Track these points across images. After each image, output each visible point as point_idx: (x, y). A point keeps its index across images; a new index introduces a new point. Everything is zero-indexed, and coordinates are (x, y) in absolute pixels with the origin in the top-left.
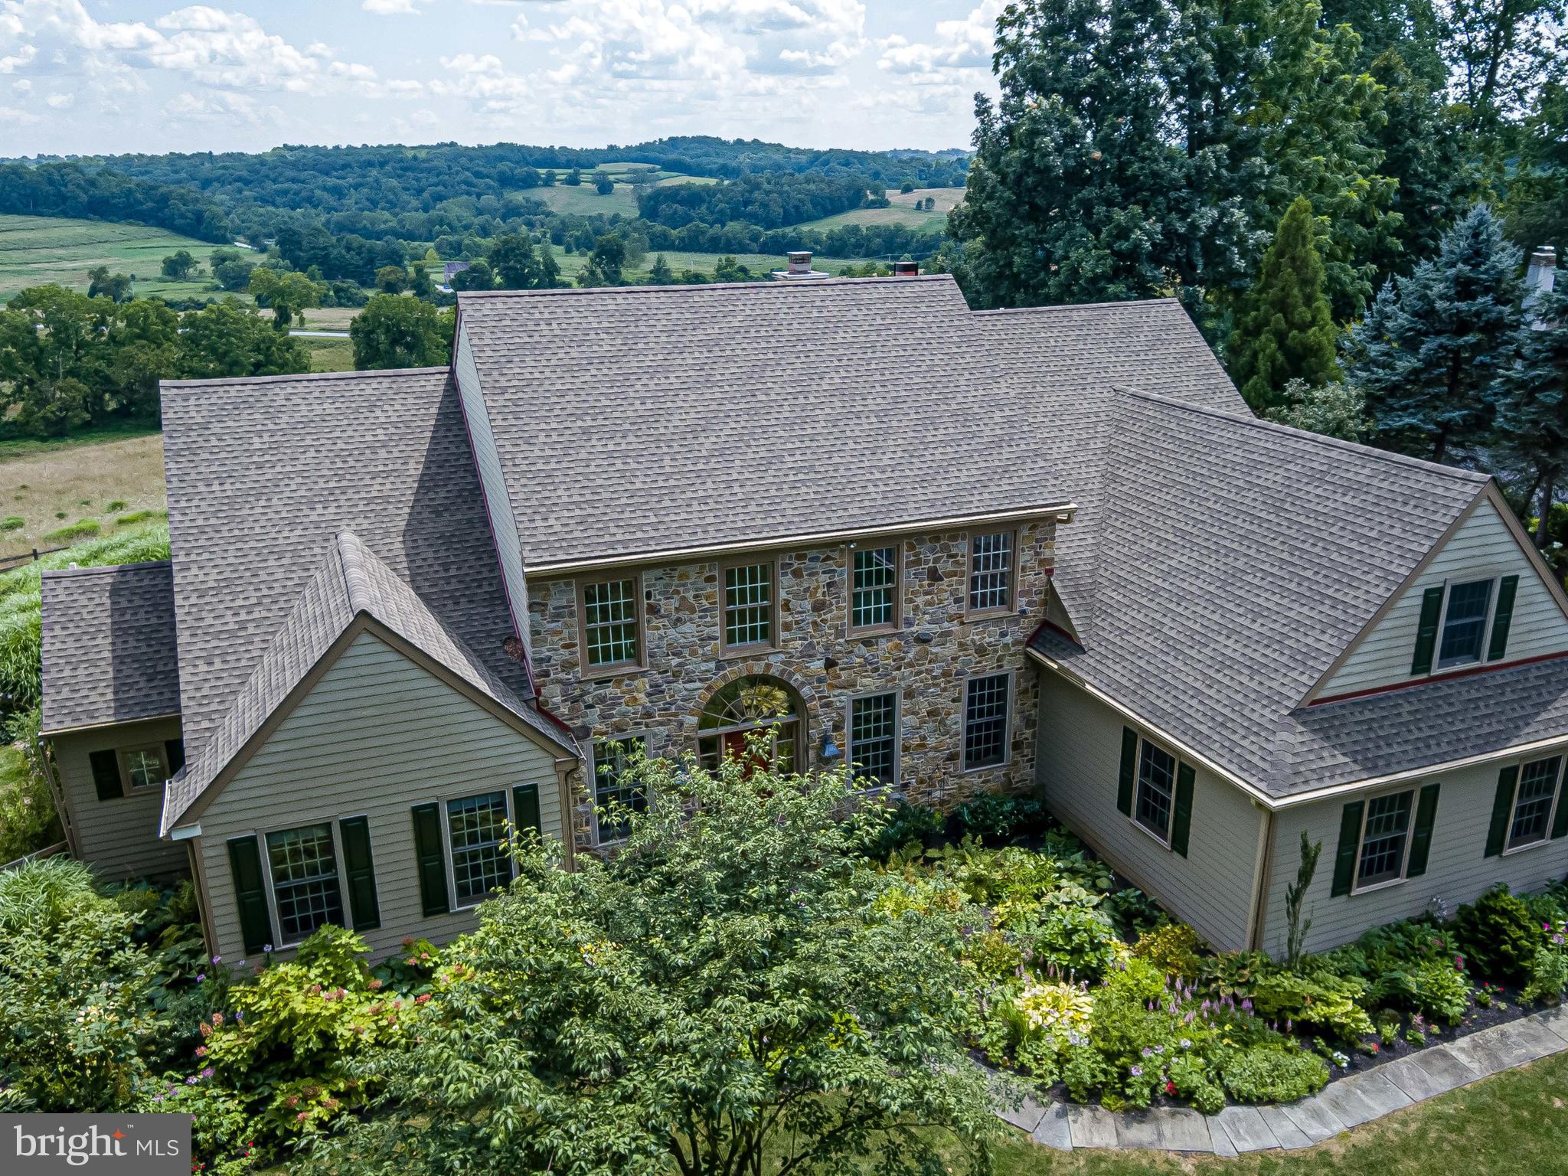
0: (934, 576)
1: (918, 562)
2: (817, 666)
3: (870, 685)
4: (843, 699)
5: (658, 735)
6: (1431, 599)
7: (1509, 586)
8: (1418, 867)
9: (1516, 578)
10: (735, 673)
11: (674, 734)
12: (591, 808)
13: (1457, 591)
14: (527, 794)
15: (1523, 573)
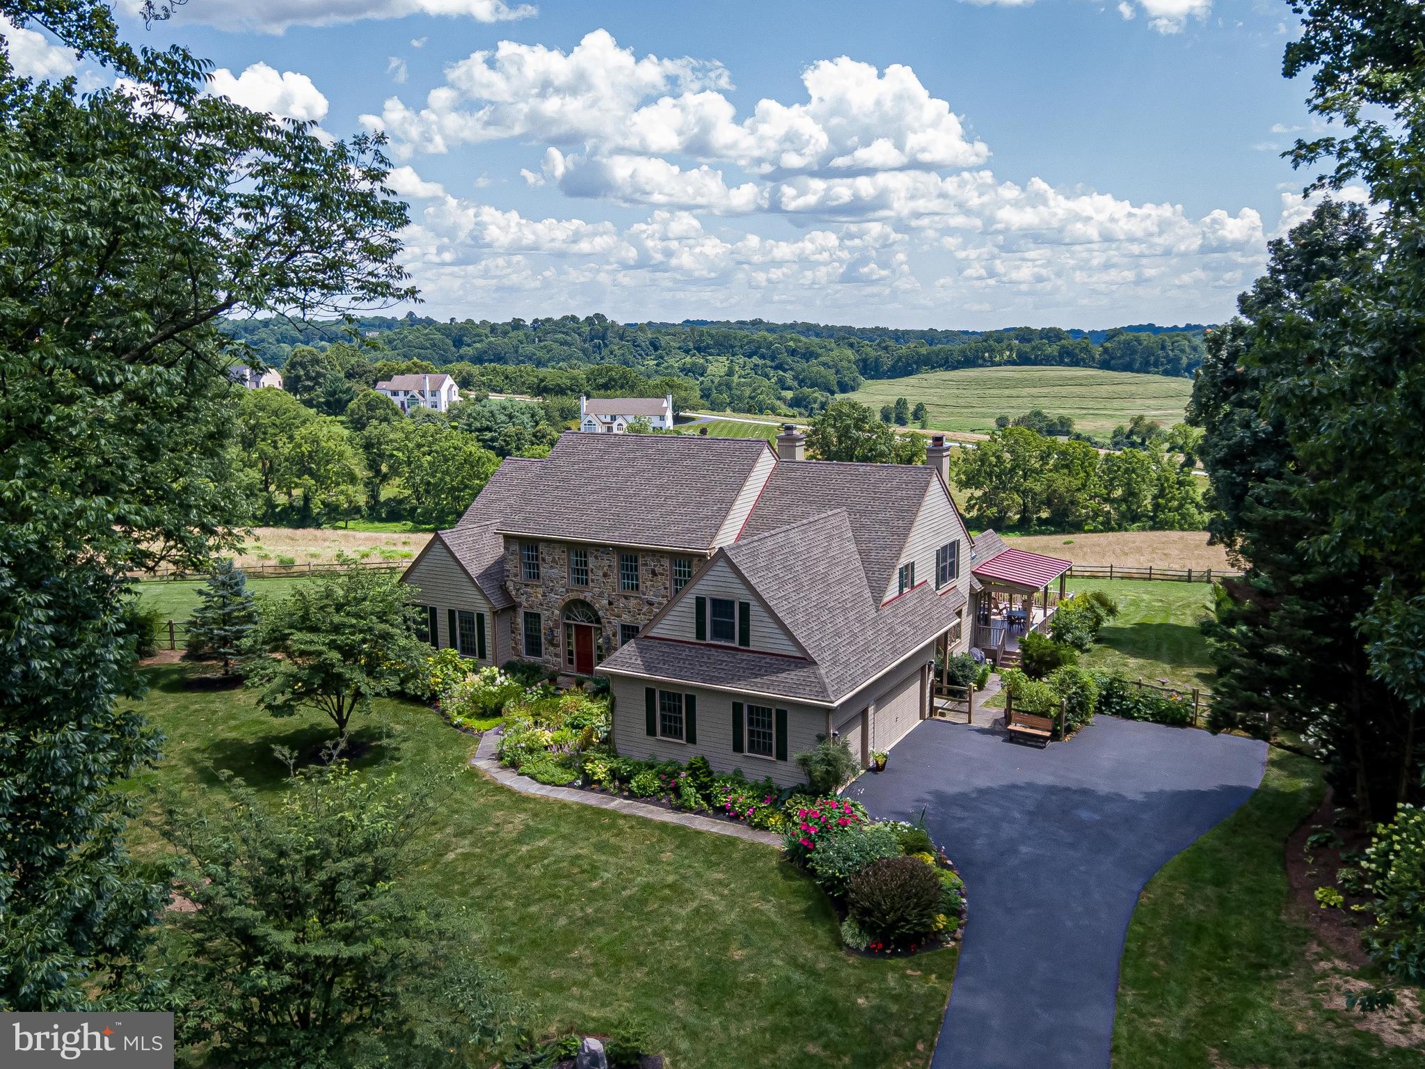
0: (654, 573)
1: (646, 565)
2: (605, 602)
3: (627, 619)
4: (615, 621)
5: (545, 615)
6: (700, 602)
7: (745, 608)
8: (692, 739)
9: (748, 604)
10: (573, 596)
11: (550, 616)
12: (522, 638)
13: (715, 602)
14: (481, 617)
15: (752, 603)
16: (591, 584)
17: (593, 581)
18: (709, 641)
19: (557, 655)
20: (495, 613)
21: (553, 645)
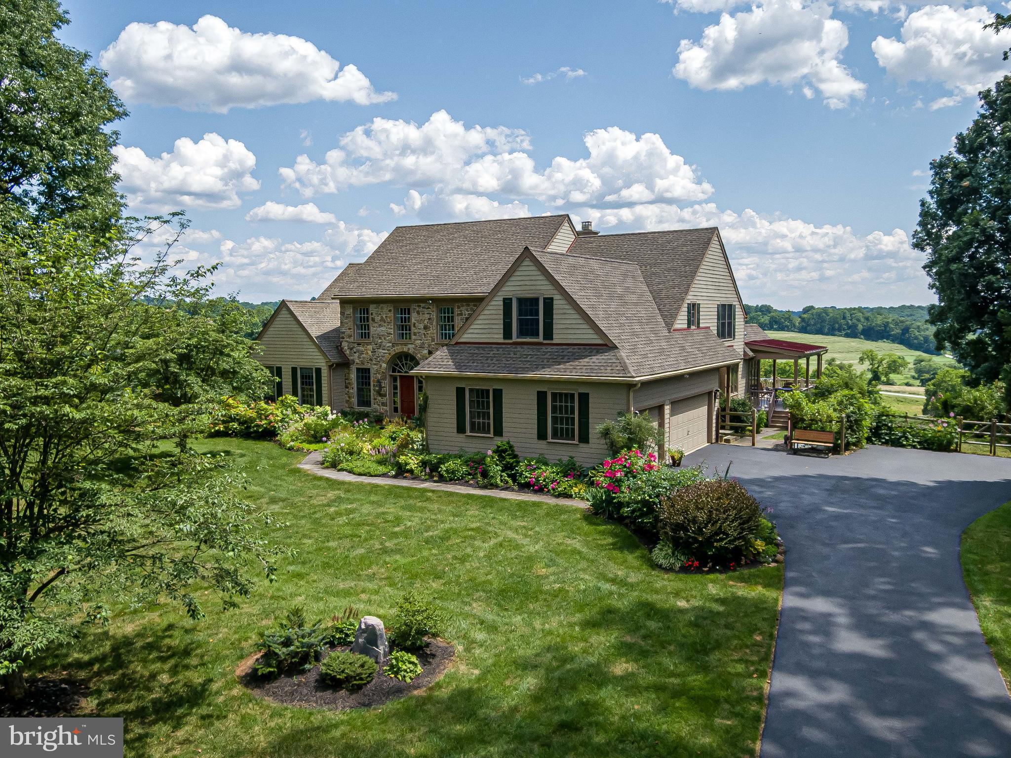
2: (426, 352)
5: (374, 368)
6: (507, 303)
7: (549, 303)
8: (499, 432)
9: (552, 299)
10: (398, 349)
11: (379, 369)
12: (354, 391)
13: (521, 301)
14: (319, 371)
15: (555, 297)
16: (413, 337)
17: (415, 335)
18: (515, 339)
19: (384, 404)
20: (330, 367)
21: (381, 395)
